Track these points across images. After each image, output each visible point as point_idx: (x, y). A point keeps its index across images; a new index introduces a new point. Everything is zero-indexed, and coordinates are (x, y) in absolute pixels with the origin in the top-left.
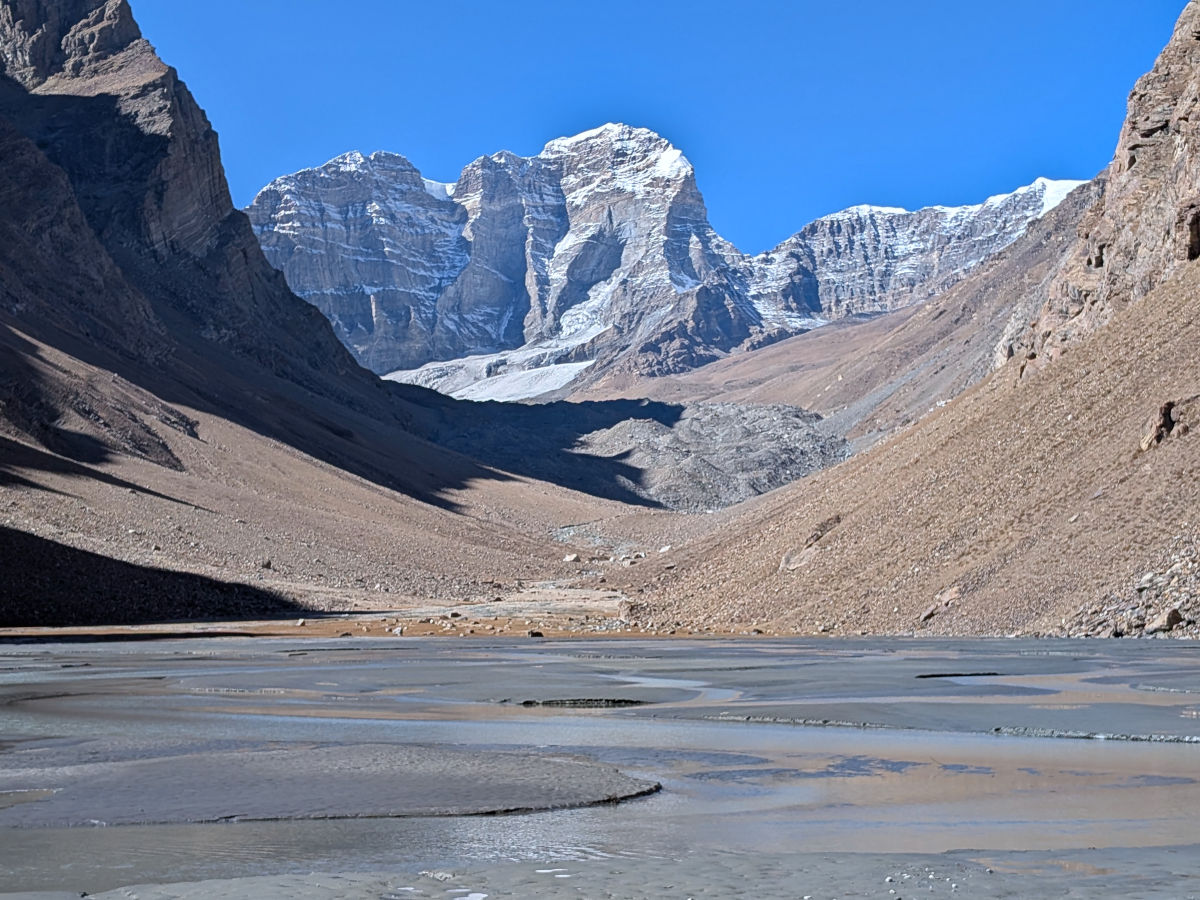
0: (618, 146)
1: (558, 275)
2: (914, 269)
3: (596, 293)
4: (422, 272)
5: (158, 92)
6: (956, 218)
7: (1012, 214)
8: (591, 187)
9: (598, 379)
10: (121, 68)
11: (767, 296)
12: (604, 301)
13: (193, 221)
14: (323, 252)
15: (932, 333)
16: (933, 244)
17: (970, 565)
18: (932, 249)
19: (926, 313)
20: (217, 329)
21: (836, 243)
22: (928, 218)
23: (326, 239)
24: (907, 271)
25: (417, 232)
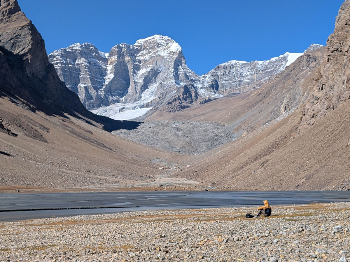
0: (159, 42)
1: (141, 81)
2: (249, 80)
3: (152, 87)
4: (99, 80)
5: (27, 28)
6: (261, 64)
7: (278, 63)
8: (150, 54)
9: (154, 113)
10: (15, 20)
11: (205, 88)
12: (154, 89)
13: (38, 67)
14: (68, 74)
15: (257, 100)
16: (255, 72)
17: (307, 173)
18: (254, 74)
19: (255, 94)
20: (47, 100)
21: (225, 72)
22: (253, 64)
23: (69, 70)
24: (247, 80)
25: (97, 68)
